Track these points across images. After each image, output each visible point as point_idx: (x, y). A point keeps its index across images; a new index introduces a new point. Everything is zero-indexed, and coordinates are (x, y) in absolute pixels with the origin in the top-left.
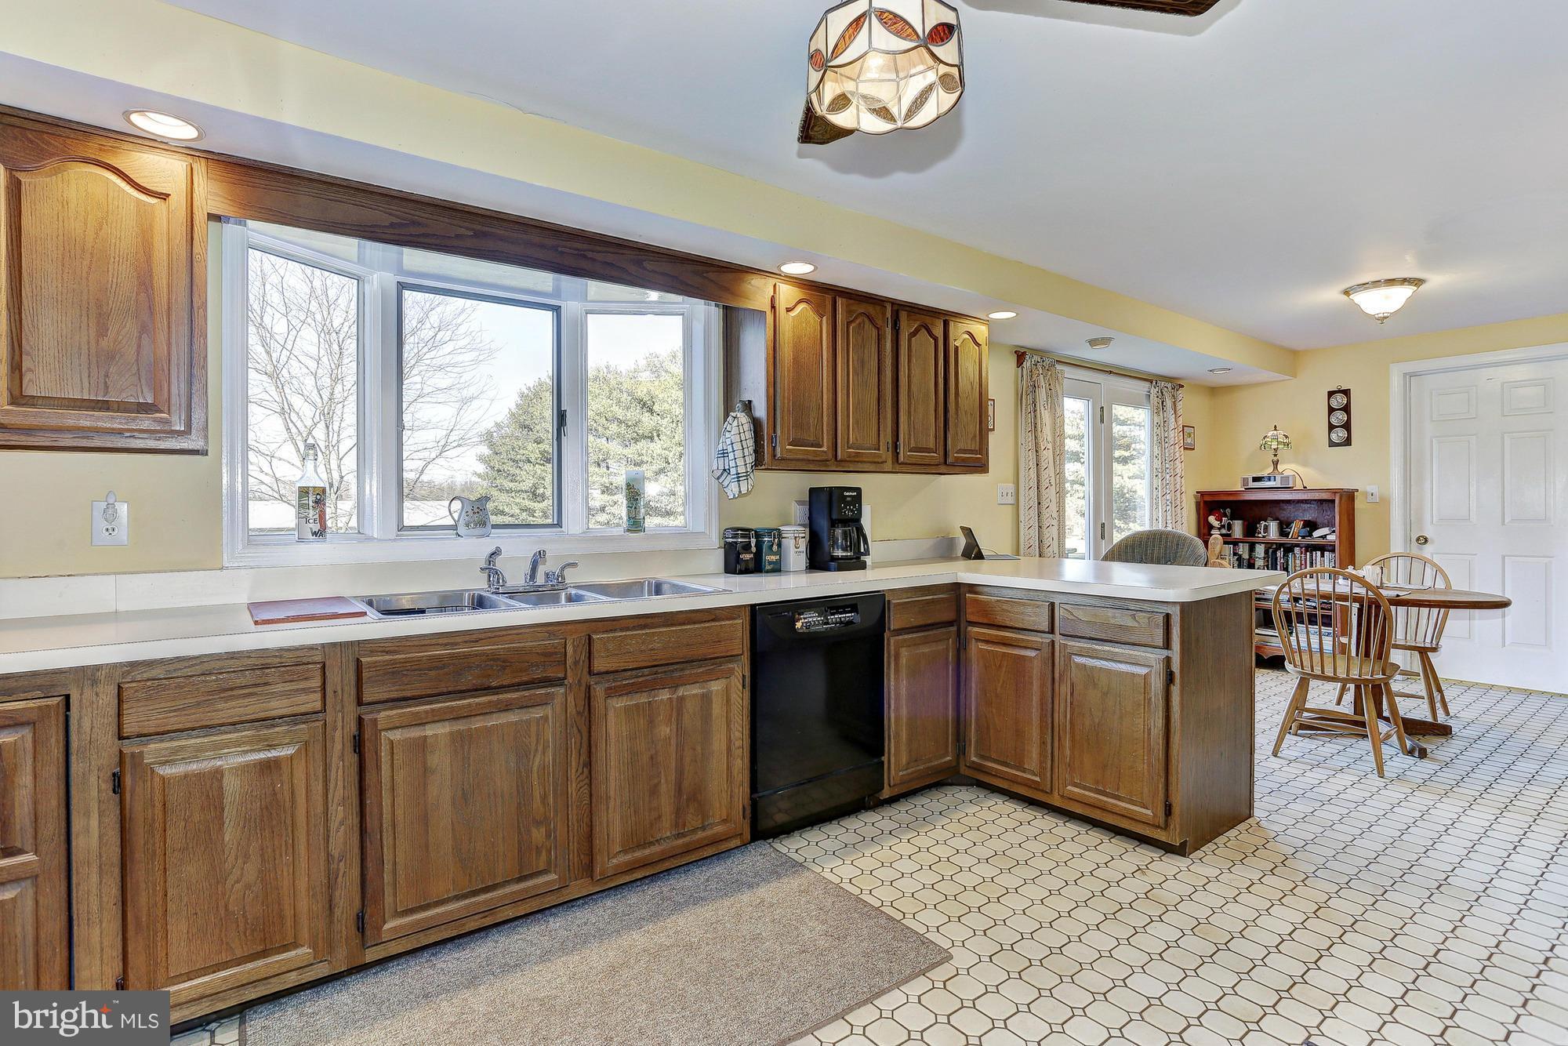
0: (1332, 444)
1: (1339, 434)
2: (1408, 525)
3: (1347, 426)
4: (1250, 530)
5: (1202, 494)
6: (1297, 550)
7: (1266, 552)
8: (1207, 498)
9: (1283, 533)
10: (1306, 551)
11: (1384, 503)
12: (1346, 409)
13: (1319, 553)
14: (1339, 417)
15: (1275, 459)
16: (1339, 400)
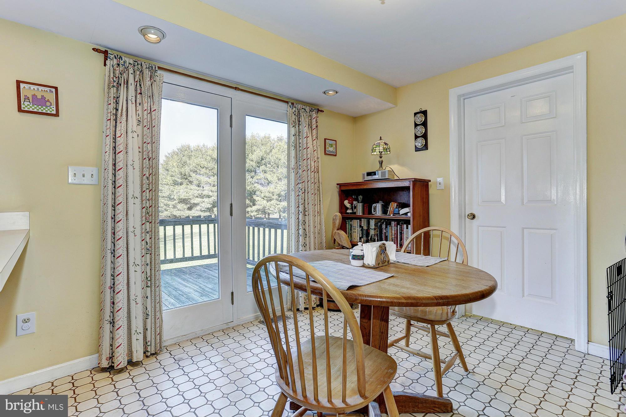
0: (417, 149)
1: (420, 143)
2: (462, 205)
3: (425, 136)
4: (368, 210)
5: (340, 185)
6: (393, 223)
7: (376, 225)
8: (343, 188)
9: (385, 211)
10: (398, 224)
11: (447, 189)
12: (425, 124)
13: (405, 226)
14: (421, 130)
15: (380, 159)
16: (420, 119)
